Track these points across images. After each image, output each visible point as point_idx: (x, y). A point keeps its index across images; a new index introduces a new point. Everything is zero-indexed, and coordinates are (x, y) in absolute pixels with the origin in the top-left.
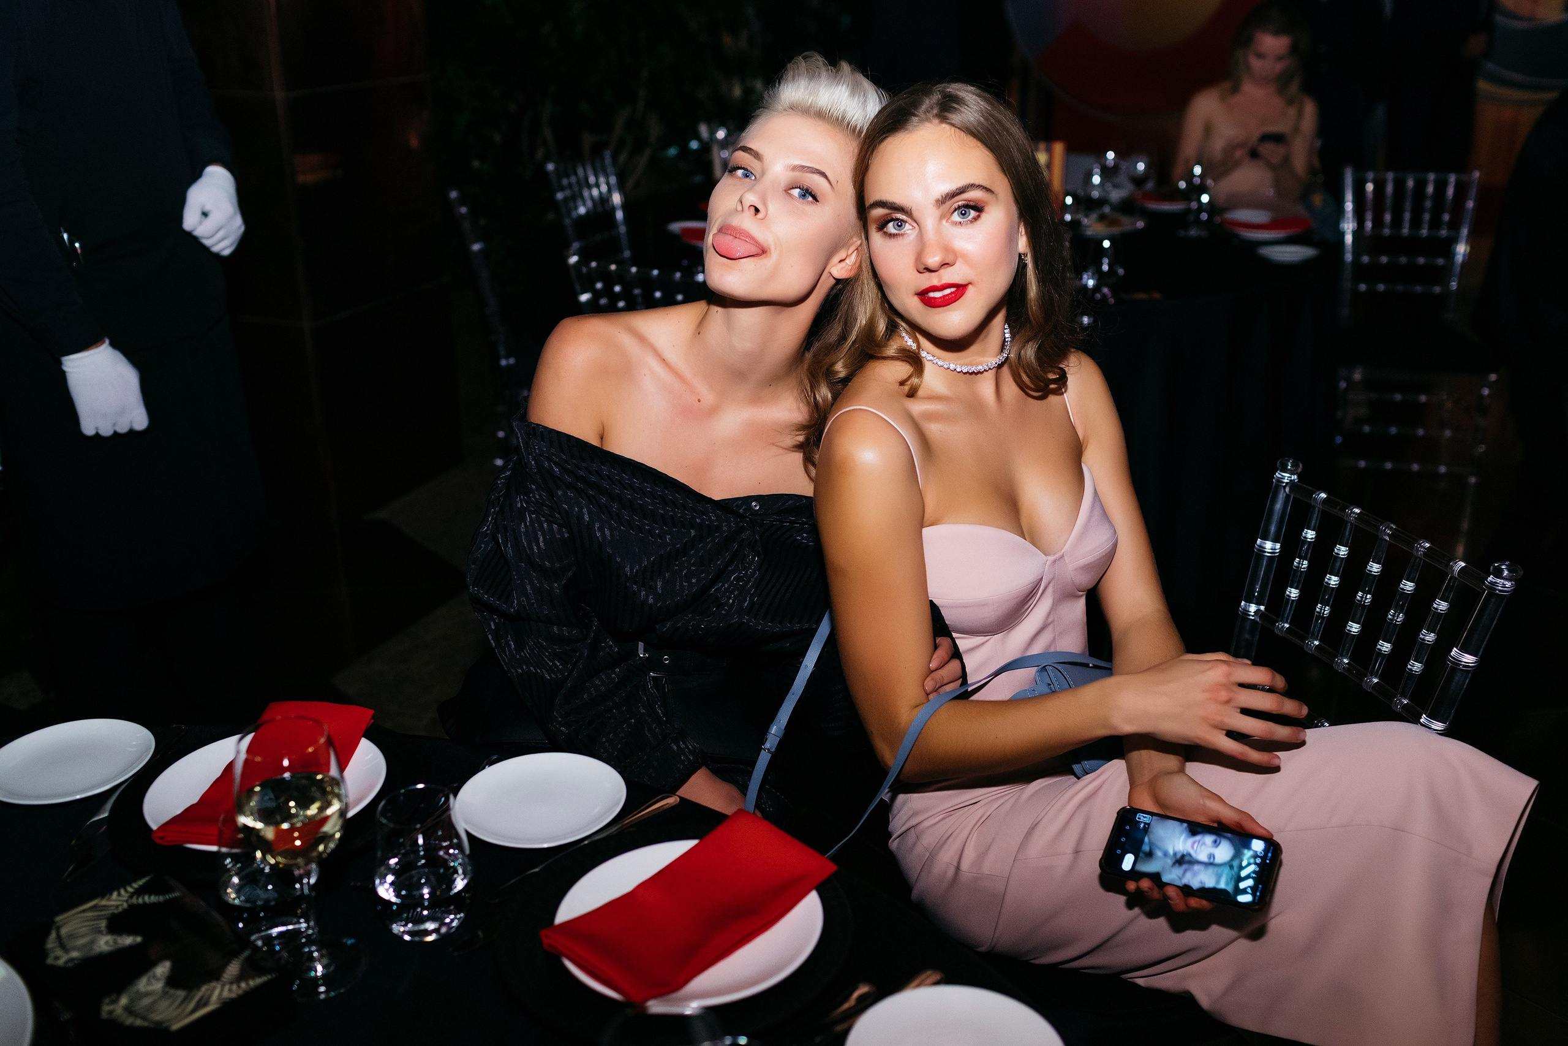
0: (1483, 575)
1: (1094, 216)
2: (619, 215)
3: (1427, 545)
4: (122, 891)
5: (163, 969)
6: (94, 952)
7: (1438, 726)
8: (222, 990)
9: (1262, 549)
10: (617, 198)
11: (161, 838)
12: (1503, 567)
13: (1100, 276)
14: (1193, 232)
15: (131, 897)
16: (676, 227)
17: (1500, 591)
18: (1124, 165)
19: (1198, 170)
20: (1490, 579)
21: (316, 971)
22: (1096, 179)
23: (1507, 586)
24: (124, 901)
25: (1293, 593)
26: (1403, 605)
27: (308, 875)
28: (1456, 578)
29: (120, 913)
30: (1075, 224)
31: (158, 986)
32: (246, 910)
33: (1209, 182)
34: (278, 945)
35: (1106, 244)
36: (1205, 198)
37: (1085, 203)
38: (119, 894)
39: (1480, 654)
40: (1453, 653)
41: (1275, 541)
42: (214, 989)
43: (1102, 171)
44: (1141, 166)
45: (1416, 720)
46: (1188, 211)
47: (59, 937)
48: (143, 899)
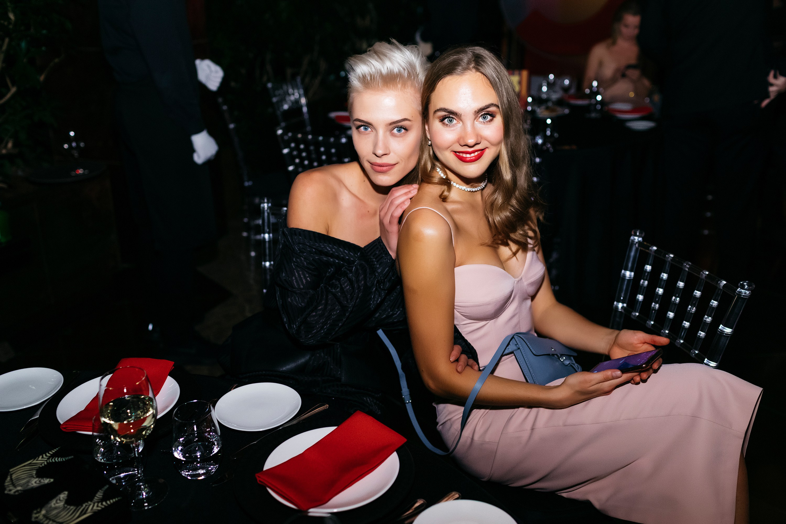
0: (735, 288)
1: (543, 107)
2: (305, 109)
3: (707, 273)
4: (44, 455)
5: (63, 496)
6: (29, 487)
7: (713, 364)
8: (93, 506)
9: (624, 275)
10: (303, 101)
11: (65, 428)
12: (745, 284)
13: (545, 138)
14: (593, 115)
15: (49, 459)
16: (333, 115)
17: (743, 296)
18: (559, 82)
19: (595, 84)
20: (739, 290)
21: (143, 495)
22: (545, 89)
23: (747, 293)
24: (45, 460)
25: (640, 297)
26: (695, 303)
27: (138, 446)
28: (721, 290)
29: (43, 467)
30: (533, 112)
31: (61, 504)
32: (108, 465)
33: (601, 90)
34: (124, 482)
35: (549, 121)
36: (599, 98)
37: (538, 101)
38: (43, 457)
39: (734, 327)
40: (720, 328)
41: (631, 271)
42: (90, 505)
43: (547, 84)
44: (567, 82)
45: (702, 362)
46: (590, 105)
47: (11, 479)
48: (55, 460)
